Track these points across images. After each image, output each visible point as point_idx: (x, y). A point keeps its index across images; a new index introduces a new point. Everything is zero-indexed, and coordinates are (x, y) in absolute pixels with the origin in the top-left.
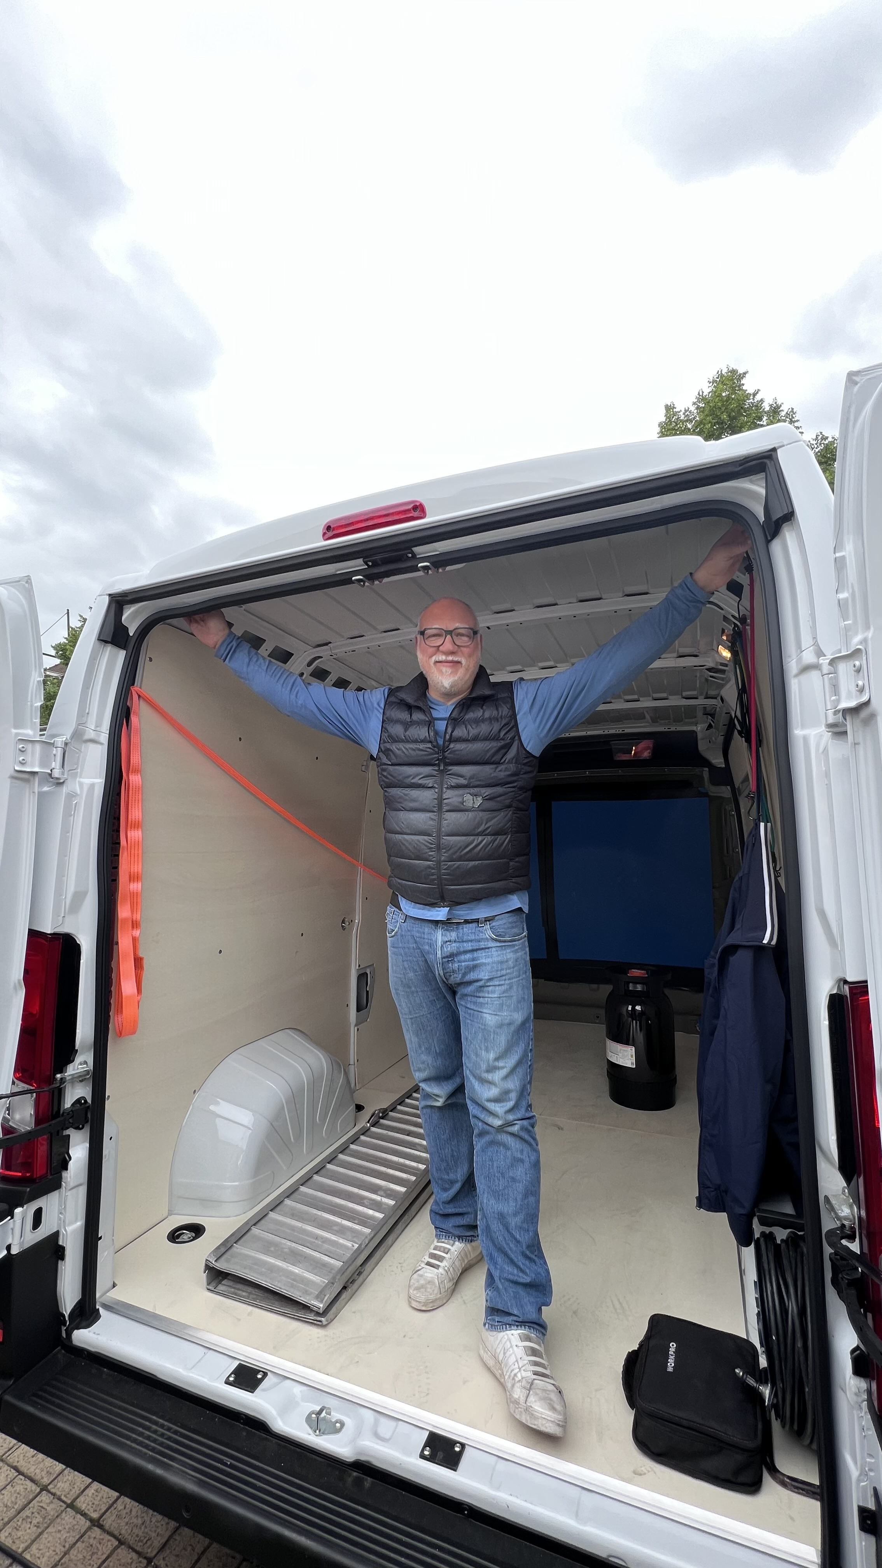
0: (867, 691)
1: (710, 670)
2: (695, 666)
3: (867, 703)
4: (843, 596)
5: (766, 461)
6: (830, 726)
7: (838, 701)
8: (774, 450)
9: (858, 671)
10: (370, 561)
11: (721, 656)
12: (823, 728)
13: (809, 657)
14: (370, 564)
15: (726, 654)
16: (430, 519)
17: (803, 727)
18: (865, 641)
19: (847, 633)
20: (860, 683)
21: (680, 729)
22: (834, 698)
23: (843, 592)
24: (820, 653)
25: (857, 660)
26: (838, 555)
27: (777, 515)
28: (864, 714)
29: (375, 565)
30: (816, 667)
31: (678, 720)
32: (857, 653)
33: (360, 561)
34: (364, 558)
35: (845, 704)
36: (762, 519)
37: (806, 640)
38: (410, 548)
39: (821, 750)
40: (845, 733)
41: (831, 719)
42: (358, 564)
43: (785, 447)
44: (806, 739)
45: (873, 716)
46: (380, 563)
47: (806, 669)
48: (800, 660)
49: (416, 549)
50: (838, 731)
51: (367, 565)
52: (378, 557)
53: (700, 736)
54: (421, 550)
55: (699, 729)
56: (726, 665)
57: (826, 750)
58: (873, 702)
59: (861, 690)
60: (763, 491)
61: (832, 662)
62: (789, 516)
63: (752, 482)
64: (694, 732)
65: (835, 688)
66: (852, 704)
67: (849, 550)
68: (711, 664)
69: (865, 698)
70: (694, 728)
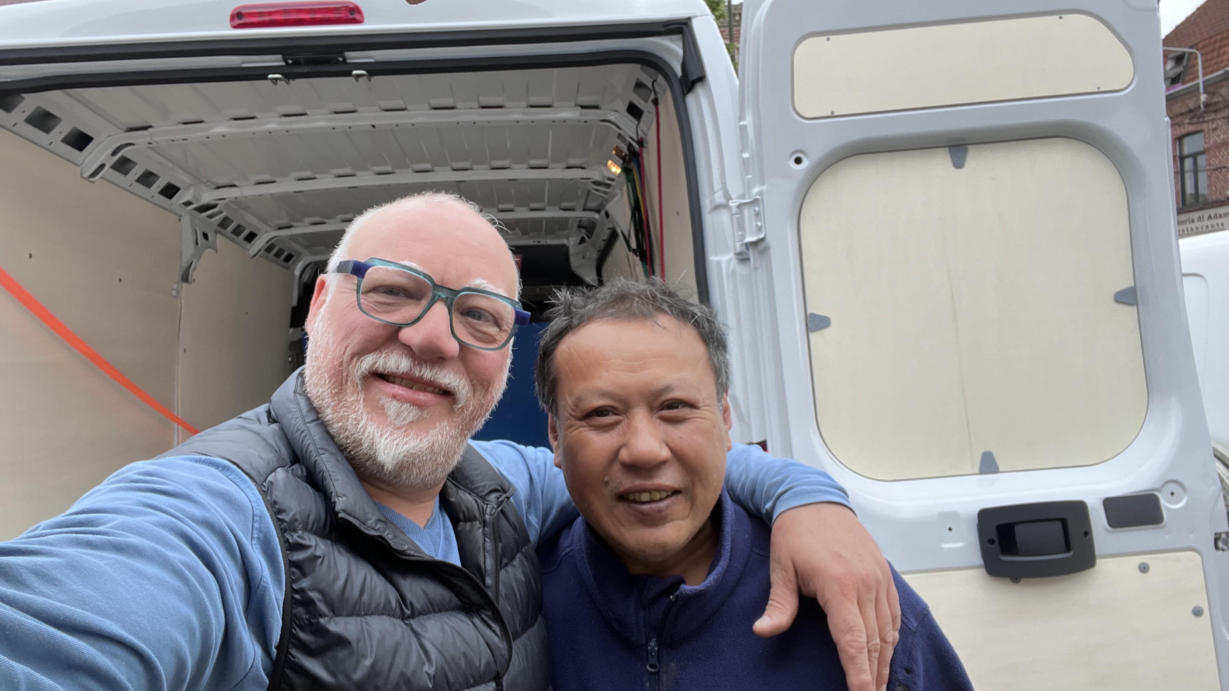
0: (764, 230)
1: (595, 183)
2: (582, 179)
3: (762, 240)
4: (746, 155)
5: (684, 26)
6: (738, 254)
7: (743, 236)
8: (689, 19)
9: (757, 214)
10: (290, 59)
11: (609, 170)
12: (732, 255)
13: (719, 198)
14: (290, 62)
15: (616, 170)
16: (367, 27)
17: (716, 254)
18: (760, 193)
19: (748, 185)
20: (759, 224)
21: (551, 242)
22: (740, 233)
23: (745, 152)
24: (728, 197)
25: (757, 207)
26: (742, 123)
27: (693, 77)
28: (761, 246)
29: (296, 63)
30: (726, 206)
31: (550, 232)
32: (755, 202)
33: (280, 57)
34: (283, 55)
35: (749, 239)
36: (679, 73)
37: (717, 186)
38: (341, 54)
39: (731, 271)
40: (748, 259)
41: (739, 249)
42: (276, 60)
43: (699, 18)
44: (719, 263)
45: (767, 249)
46: (303, 62)
47: (717, 207)
48: (713, 200)
49: (348, 54)
50: (743, 258)
51: (285, 61)
52: (301, 57)
53: (572, 250)
54: (354, 57)
55: (572, 242)
56: (612, 180)
57: (734, 272)
58: (768, 239)
59: (759, 229)
60: (681, 52)
61: (740, 206)
62: (702, 78)
63: (671, 40)
64: (563, 246)
65: (741, 226)
66: (754, 239)
67: (748, 121)
68: (597, 177)
69: (762, 236)
70: (565, 242)
